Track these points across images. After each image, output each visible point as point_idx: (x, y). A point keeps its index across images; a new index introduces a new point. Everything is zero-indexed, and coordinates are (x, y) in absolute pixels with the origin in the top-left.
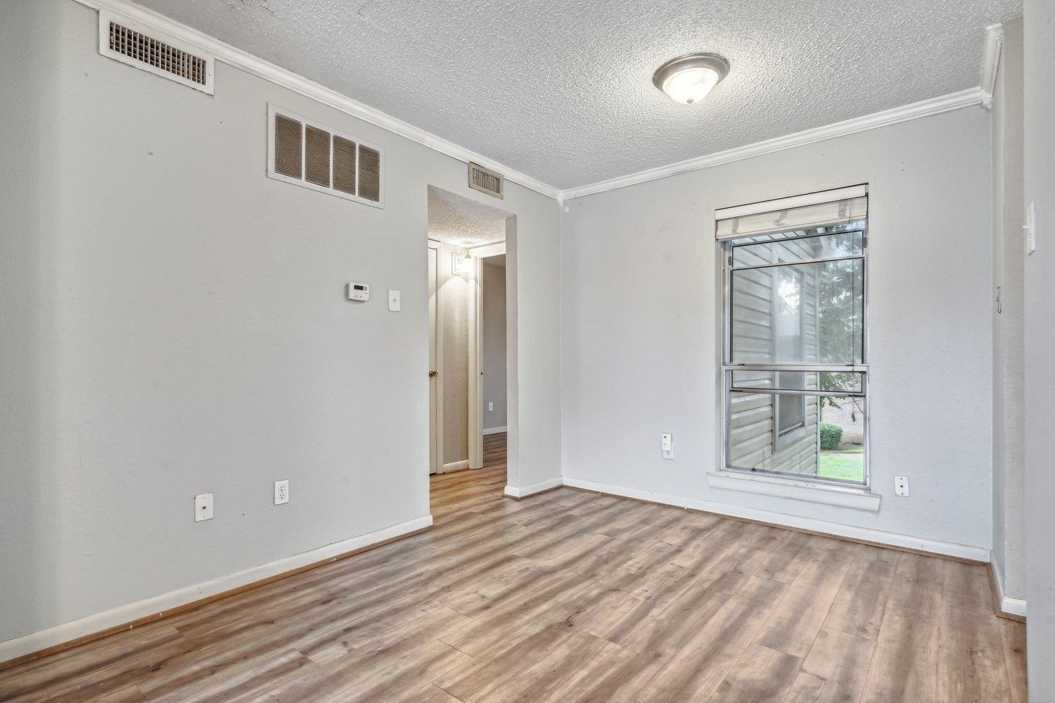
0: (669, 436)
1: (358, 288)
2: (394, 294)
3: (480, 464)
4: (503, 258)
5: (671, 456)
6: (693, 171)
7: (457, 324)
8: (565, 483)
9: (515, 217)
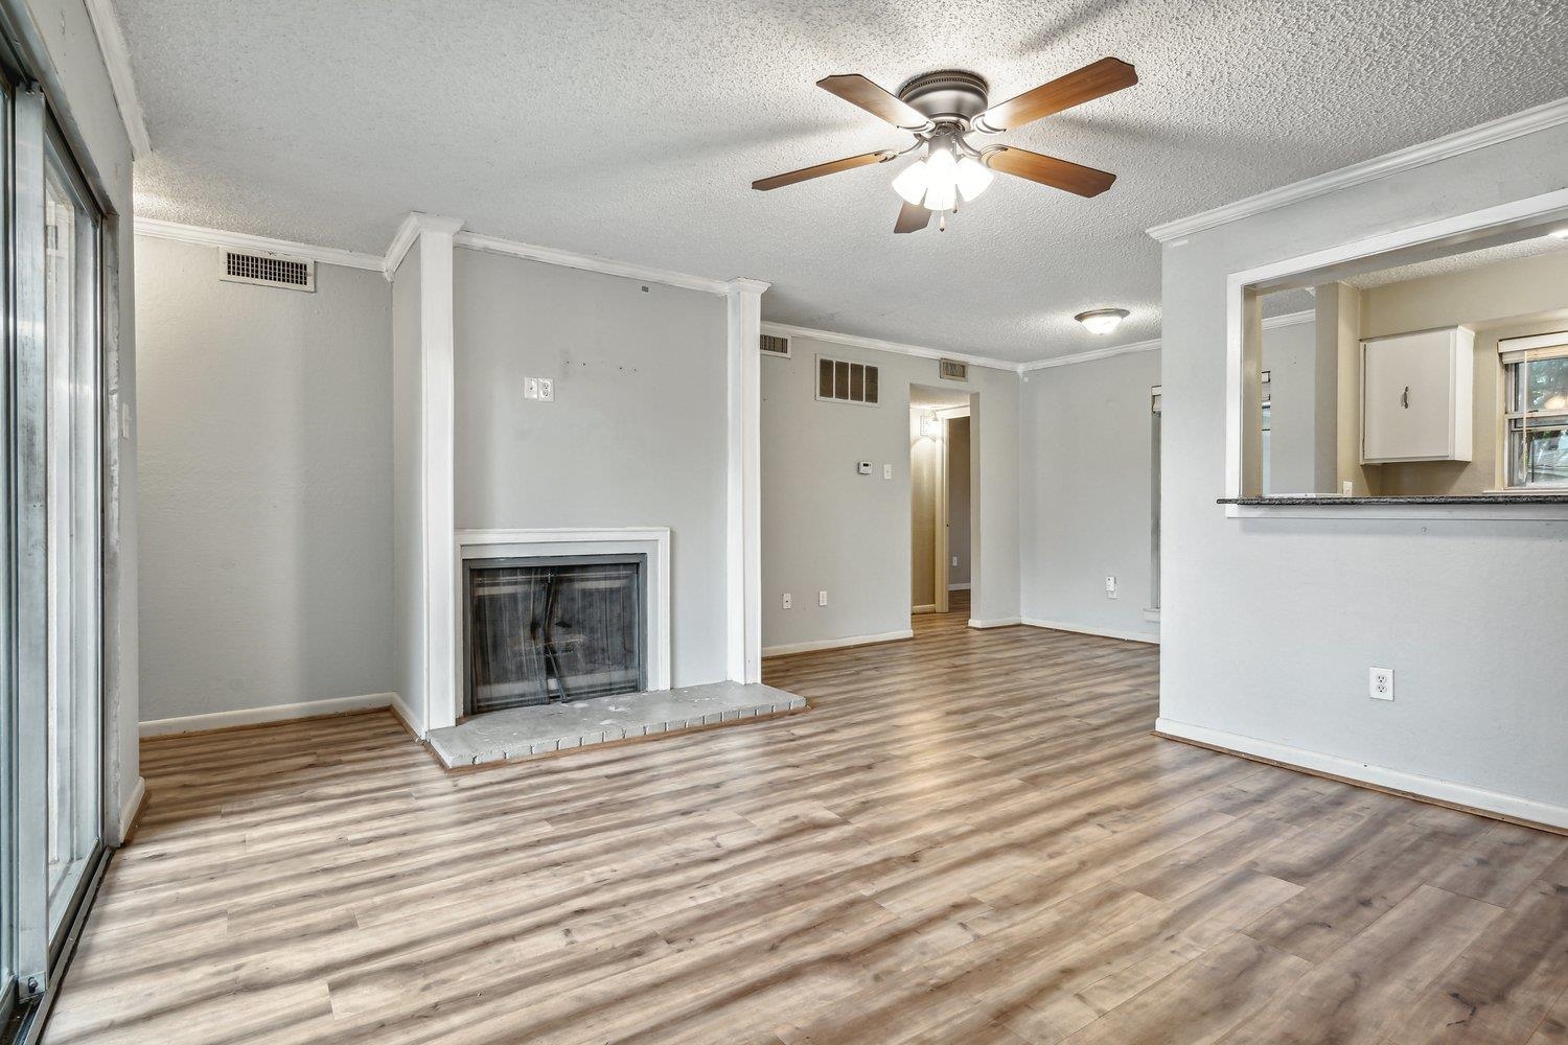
0: (1112, 579)
1: (865, 465)
2: (888, 467)
3: (946, 608)
4: (967, 420)
5: (1115, 596)
6: (1130, 353)
7: (925, 480)
8: (1023, 622)
9: (978, 394)
